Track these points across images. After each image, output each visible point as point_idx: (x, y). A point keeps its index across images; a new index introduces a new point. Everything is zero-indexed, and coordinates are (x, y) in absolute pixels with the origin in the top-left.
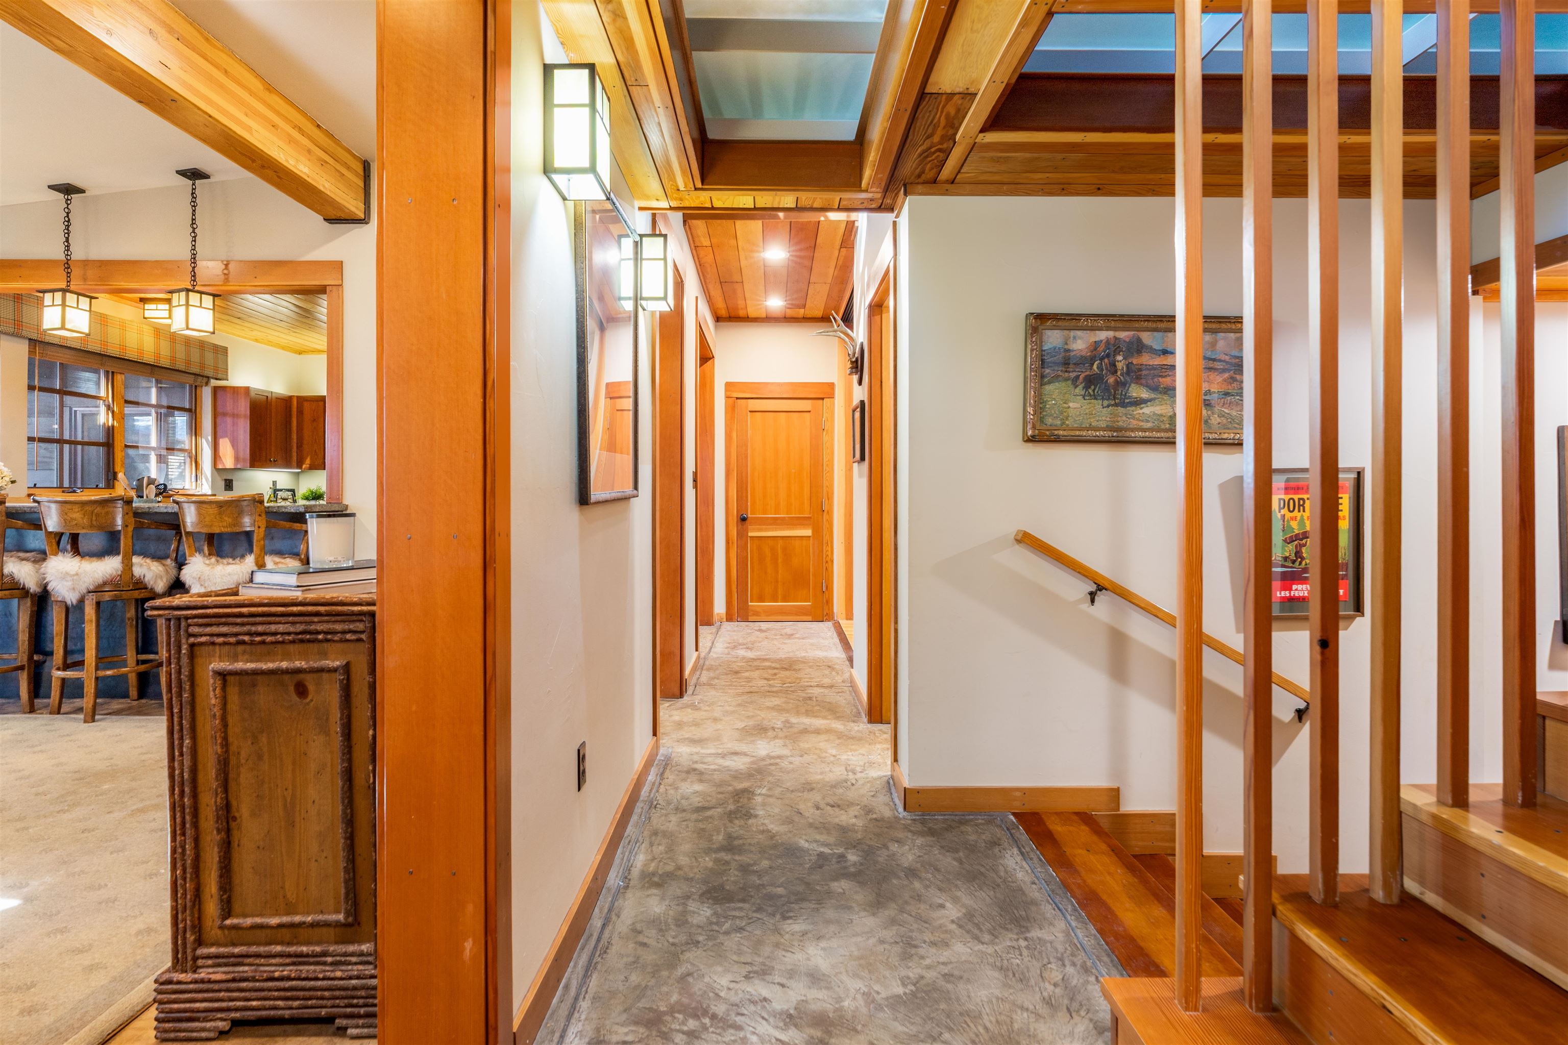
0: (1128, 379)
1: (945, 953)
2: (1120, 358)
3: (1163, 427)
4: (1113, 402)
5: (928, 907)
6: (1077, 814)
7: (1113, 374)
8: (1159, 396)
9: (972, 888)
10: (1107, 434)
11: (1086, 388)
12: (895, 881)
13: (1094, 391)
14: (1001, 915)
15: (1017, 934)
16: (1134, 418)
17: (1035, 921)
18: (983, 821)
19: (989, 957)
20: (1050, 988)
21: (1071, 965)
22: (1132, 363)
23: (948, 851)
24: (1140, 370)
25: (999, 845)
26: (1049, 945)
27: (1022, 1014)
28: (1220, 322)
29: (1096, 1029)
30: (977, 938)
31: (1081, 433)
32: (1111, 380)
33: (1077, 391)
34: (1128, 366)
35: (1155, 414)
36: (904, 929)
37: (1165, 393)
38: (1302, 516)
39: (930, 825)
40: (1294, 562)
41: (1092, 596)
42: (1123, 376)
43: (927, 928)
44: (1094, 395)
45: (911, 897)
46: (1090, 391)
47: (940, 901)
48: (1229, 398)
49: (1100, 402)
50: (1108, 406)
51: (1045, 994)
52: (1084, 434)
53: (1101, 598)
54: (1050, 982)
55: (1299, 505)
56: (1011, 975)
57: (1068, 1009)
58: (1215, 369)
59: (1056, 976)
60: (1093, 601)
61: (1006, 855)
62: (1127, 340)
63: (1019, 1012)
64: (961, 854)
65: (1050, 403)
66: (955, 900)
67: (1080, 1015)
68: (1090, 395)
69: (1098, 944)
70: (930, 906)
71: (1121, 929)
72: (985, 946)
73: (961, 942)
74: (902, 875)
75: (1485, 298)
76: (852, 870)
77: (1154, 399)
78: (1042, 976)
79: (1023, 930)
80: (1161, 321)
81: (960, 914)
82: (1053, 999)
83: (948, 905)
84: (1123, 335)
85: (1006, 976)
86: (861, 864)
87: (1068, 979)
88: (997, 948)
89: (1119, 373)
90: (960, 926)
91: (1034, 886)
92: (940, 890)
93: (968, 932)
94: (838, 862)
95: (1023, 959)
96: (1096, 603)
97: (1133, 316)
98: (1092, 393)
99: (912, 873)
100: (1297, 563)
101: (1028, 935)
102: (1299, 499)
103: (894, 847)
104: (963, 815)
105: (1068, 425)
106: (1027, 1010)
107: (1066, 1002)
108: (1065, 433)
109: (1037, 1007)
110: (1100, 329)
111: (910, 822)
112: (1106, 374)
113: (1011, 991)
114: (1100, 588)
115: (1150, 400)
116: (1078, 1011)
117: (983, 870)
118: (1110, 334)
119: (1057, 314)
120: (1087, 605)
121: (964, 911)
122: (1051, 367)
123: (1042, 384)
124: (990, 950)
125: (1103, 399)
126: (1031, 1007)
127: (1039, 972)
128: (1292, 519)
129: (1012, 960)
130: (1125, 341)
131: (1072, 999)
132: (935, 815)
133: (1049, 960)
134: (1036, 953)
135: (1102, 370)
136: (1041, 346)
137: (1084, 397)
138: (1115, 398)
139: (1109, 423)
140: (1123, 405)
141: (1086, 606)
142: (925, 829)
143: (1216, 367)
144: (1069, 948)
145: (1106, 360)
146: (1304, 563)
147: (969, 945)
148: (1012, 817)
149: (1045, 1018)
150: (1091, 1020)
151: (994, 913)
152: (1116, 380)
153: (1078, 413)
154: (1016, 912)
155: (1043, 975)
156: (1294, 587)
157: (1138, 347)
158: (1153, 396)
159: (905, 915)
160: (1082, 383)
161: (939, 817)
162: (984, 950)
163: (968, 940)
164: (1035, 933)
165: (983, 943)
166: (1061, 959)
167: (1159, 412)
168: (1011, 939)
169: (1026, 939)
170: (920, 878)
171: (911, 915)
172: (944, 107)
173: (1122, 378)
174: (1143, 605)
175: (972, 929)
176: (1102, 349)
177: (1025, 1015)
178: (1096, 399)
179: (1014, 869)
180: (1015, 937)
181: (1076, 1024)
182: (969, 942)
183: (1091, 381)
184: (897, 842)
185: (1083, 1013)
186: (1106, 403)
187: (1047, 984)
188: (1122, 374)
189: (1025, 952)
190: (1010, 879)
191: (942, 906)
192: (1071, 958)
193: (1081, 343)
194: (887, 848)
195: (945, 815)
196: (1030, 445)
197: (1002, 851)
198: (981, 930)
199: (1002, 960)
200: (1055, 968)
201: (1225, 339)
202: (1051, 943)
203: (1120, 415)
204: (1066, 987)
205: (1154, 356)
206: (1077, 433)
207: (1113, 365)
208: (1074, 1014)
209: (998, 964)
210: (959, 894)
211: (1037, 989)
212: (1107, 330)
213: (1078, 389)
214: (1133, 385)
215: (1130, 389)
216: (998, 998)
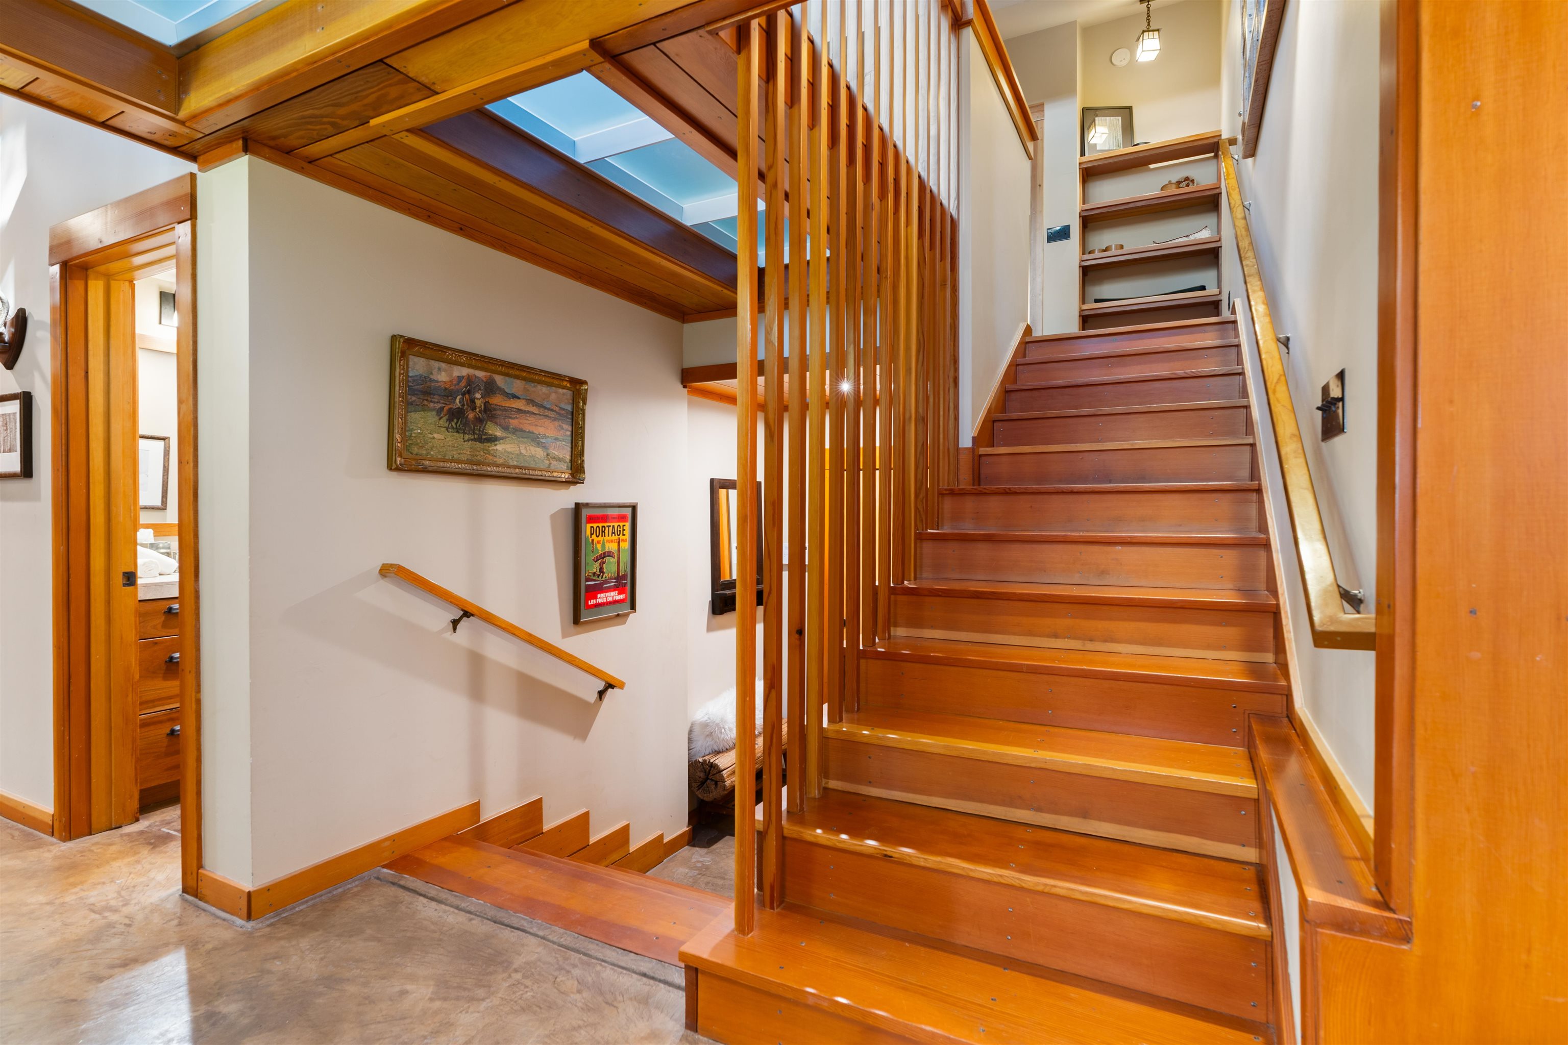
0: (485, 416)
1: (457, 1033)
2: (478, 396)
3: (511, 463)
4: (473, 437)
5: (390, 1003)
6: (446, 839)
7: (473, 410)
8: (509, 435)
9: (416, 957)
10: (468, 467)
11: (450, 420)
12: (320, 1001)
13: (456, 424)
14: (473, 965)
15: (504, 972)
16: (489, 454)
17: (507, 951)
18: (359, 888)
19: (502, 1008)
20: (578, 996)
21: (573, 968)
22: (488, 402)
23: (351, 936)
24: (495, 410)
25: (402, 902)
26: (539, 963)
27: (580, 1034)
28: (554, 378)
29: (640, 1003)
30: (472, 999)
31: (445, 464)
32: (471, 415)
33: (441, 422)
34: (486, 404)
35: (506, 451)
36: (387, 1040)
37: (513, 433)
38: (604, 540)
39: (300, 920)
40: (598, 576)
41: (455, 623)
42: (481, 413)
43: (412, 1023)
44: (456, 428)
45: (359, 1005)
46: (453, 424)
47: (397, 989)
48: (558, 443)
49: (462, 435)
50: (468, 440)
51: (580, 1004)
52: (448, 465)
53: (464, 624)
54: (572, 993)
55: (602, 532)
56: (538, 1009)
57: (607, 1003)
58: (550, 417)
59: (571, 984)
60: (455, 629)
61: (418, 908)
62: (484, 380)
63: (575, 1033)
64: (369, 932)
65: (416, 431)
66: (412, 978)
67: (620, 1002)
68: (453, 428)
69: (575, 938)
70: (391, 1000)
71: (578, 916)
72: (488, 1000)
73: (461, 1012)
74: (321, 989)
75: (688, 391)
76: (245, 1021)
77: (506, 438)
78: (562, 993)
79: (505, 965)
80: (513, 368)
81: (431, 989)
82: (589, 1004)
83: (409, 987)
84: (480, 374)
85: (535, 1013)
86: (253, 1008)
87: (583, 980)
88: (500, 995)
89: (478, 410)
90: (445, 999)
91: (474, 922)
92: (384, 978)
93: (458, 999)
94: (214, 1024)
95: (532, 989)
96: (457, 631)
97: (492, 359)
98: (455, 426)
99: (330, 981)
100: (600, 577)
101: (515, 966)
102: (603, 527)
103: (277, 966)
104: (330, 892)
105: (432, 456)
106: (580, 1027)
107: (600, 999)
108: (432, 464)
109: (585, 1019)
110: (462, 365)
111: (268, 929)
112: (467, 409)
113: (552, 1021)
114: (467, 614)
115: (502, 438)
116: (615, 999)
117: (409, 934)
118: (471, 371)
119: (427, 343)
120: (450, 633)
121: (432, 983)
122: (417, 394)
123: (407, 412)
124: (496, 1001)
125: (464, 433)
126: (581, 1023)
127: (555, 990)
128: (598, 542)
129: (525, 996)
130: (482, 380)
131: (601, 993)
132: (294, 908)
133: (553, 975)
134: (537, 977)
135: (463, 405)
136: (407, 371)
137: (447, 430)
138: (474, 434)
139: (469, 457)
140: (480, 440)
141: (449, 635)
142: (297, 927)
143: (550, 415)
144: (557, 956)
145: (467, 396)
146: (604, 576)
147: (471, 1009)
148: (385, 870)
149: (599, 1023)
150: (631, 999)
151: (463, 967)
152: (475, 416)
153: (442, 445)
154: (481, 953)
155: (562, 991)
156: (599, 596)
157: (490, 388)
158: (504, 435)
159: (373, 1026)
160: (445, 415)
161: (301, 907)
162: (490, 1004)
163: (466, 1006)
164: (518, 961)
165: (483, 1000)
166: (561, 969)
167: (509, 450)
168: (503, 980)
169: (516, 971)
170: (348, 980)
171: (379, 1022)
172: (390, 85)
173: (480, 414)
174: (504, 626)
175: (459, 994)
176: (463, 385)
177: (583, 1032)
178: (458, 432)
179: (440, 917)
180: (505, 975)
181: (625, 1010)
182: (469, 1007)
183: (456, 415)
184: (275, 958)
185: (620, 998)
186: (467, 437)
187: (572, 995)
188: (480, 411)
189: (528, 982)
190: (445, 928)
191: (404, 993)
192: (566, 962)
193: (444, 375)
194: (269, 972)
195: (307, 902)
196: (395, 474)
197: (410, 906)
198: (469, 990)
199: (516, 1002)
200: (563, 978)
201: (556, 392)
202: (539, 960)
203: (479, 449)
204: (588, 988)
205: (506, 398)
206: (442, 464)
207: (473, 401)
208: (615, 1004)
209: (516, 1008)
210: (409, 970)
211: (570, 1005)
212: (468, 367)
213: (442, 420)
214: (489, 422)
215: (487, 426)
216: (548, 1036)
